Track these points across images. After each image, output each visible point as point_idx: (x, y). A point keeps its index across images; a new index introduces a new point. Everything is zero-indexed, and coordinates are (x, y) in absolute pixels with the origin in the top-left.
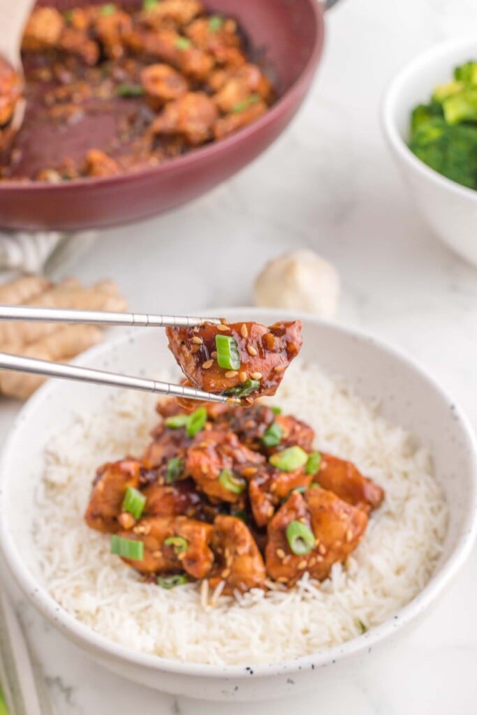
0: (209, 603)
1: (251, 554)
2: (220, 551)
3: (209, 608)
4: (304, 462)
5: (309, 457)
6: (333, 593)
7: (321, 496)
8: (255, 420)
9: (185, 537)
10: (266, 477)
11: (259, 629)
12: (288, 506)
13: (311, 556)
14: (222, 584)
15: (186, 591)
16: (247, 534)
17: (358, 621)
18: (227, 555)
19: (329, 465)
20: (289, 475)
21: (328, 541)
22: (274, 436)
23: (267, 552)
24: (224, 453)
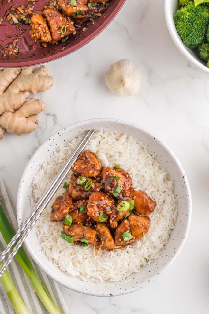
0: (96, 254)
1: (110, 241)
2: (99, 237)
3: (96, 257)
4: (129, 208)
5: (130, 204)
6: (137, 249)
7: (134, 221)
8: (110, 186)
9: (88, 239)
10: (115, 216)
11: (113, 267)
12: (123, 226)
13: (130, 240)
14: (100, 248)
15: (88, 249)
16: (109, 234)
17: (145, 259)
18: (102, 239)
19: (137, 197)
20: (123, 213)
21: (137, 235)
22: (118, 193)
23: (115, 239)
24: (100, 207)
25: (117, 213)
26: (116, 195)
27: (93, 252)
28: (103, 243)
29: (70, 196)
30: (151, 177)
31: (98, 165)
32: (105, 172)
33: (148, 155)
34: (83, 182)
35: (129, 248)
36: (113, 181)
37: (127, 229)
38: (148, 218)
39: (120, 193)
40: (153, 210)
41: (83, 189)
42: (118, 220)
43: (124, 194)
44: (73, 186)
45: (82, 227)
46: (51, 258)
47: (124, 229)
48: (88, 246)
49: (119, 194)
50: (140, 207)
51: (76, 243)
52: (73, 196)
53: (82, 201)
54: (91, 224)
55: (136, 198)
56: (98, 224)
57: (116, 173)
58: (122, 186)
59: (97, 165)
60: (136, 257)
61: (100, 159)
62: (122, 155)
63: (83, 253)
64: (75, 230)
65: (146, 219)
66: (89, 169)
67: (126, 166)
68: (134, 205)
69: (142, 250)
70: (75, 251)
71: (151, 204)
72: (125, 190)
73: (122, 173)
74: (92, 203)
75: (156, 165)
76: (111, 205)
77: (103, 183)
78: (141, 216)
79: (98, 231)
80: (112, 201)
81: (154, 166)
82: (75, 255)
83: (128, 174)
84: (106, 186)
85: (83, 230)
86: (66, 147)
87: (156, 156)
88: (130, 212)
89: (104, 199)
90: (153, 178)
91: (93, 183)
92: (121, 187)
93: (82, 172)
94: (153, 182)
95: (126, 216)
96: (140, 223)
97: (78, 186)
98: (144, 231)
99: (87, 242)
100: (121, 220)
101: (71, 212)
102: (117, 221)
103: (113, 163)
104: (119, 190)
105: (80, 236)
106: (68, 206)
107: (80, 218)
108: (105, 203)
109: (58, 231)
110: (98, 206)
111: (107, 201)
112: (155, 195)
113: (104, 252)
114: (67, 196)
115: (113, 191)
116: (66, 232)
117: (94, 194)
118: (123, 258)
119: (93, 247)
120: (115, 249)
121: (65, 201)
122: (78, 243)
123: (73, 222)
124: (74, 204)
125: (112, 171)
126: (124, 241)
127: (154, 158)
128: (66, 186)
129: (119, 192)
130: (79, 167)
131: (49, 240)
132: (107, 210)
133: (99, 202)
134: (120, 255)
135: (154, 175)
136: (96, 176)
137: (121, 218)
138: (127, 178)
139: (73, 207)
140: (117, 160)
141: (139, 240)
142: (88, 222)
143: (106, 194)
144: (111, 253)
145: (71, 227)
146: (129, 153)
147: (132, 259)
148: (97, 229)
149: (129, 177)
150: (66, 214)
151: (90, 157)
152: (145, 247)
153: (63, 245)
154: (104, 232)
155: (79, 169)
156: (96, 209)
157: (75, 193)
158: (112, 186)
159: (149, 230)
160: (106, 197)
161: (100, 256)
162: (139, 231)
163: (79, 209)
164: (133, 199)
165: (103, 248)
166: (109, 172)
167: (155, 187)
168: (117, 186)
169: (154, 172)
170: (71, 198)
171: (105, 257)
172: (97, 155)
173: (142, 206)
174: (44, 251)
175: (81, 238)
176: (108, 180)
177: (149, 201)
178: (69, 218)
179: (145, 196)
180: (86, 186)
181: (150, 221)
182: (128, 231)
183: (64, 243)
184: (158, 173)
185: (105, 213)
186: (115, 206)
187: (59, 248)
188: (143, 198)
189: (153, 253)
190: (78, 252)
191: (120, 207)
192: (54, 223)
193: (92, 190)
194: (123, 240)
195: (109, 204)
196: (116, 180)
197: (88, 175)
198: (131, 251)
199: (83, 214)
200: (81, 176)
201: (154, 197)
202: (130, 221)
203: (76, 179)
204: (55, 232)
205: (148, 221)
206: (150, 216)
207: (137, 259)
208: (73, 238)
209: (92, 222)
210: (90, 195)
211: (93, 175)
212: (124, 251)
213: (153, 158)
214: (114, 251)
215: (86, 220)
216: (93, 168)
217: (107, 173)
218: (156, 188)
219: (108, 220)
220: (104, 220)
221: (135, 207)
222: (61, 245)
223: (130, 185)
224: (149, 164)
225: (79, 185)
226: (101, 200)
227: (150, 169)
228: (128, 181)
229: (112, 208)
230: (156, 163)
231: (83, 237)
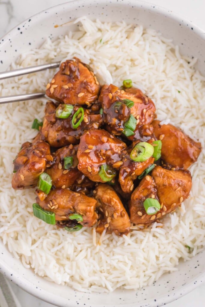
0: (98, 242)
1: (122, 216)
2: (102, 210)
3: (98, 247)
4: (152, 154)
5: (154, 147)
6: (172, 229)
7: (163, 177)
8: (117, 118)
9: (81, 214)
10: (129, 170)
11: (130, 263)
12: (143, 188)
13: (158, 212)
14: (105, 231)
15: (82, 233)
16: (119, 204)
17: (186, 246)
18: (107, 215)
19: (165, 136)
20: (142, 164)
21: (169, 203)
22: (131, 129)
23: (131, 213)
24: (101, 155)
26: (128, 133)
27: (91, 239)
28: (109, 220)
29: (46, 141)
30: (189, 101)
31: (93, 83)
32: (107, 93)
33: (182, 61)
34: (67, 114)
35: (156, 227)
36: (122, 108)
37: (152, 192)
38: (188, 172)
39: (136, 130)
40: (196, 159)
41: (68, 126)
42: (135, 178)
43: (143, 131)
44: (51, 122)
45: (69, 193)
46: (18, 254)
47: (146, 193)
48: (84, 228)
49: (134, 131)
50: (172, 154)
51: (62, 225)
52: (50, 140)
53: (67, 148)
54: (85, 189)
55: (164, 138)
56: (99, 187)
57: (127, 96)
58: (138, 117)
59: (91, 82)
60: (169, 243)
61: (97, 73)
62: (136, 63)
63: (75, 243)
64: (58, 200)
65: (184, 175)
66: (77, 90)
67: (144, 83)
68: (161, 150)
69: (181, 231)
70: (59, 239)
71: (191, 147)
72: (144, 124)
73: (137, 94)
74: (86, 148)
75: (197, 79)
76: (119, 152)
77: (103, 113)
78: (174, 169)
79: (100, 200)
80: (121, 145)
81: (194, 81)
82: (61, 246)
83: (147, 97)
84: (109, 118)
85: (73, 199)
86: (34, 54)
87: (197, 63)
88: (155, 162)
89: (108, 141)
90: (194, 102)
91: (86, 115)
92: (137, 119)
93: (65, 95)
94: (194, 110)
95: (149, 170)
96: (174, 180)
97: (58, 121)
98: (182, 194)
99: (80, 219)
100: (139, 178)
101: (49, 169)
102: (132, 179)
103: (121, 80)
104: (133, 124)
105: (67, 211)
106: (44, 157)
107: (66, 177)
108: (109, 148)
109: (27, 206)
110: (97, 154)
111: (113, 145)
112: (198, 132)
113: (111, 238)
114: (41, 141)
115: (122, 127)
116: (42, 204)
117: (88, 133)
118: (148, 247)
119: (93, 229)
120: (132, 230)
121: (37, 148)
122: (65, 225)
123: (52, 186)
124: (54, 153)
125: (119, 91)
126: (147, 214)
127: (193, 68)
128: (37, 125)
129: (134, 127)
130: (58, 88)
131: (12, 222)
132: (113, 160)
133: (99, 146)
134: (141, 241)
135: (195, 98)
136: (90, 103)
137: (139, 173)
138: (147, 103)
139: (51, 158)
140: (128, 73)
141: (175, 213)
142: (80, 186)
143: (111, 133)
144: (124, 239)
145: (52, 194)
146: (149, 60)
147: (162, 247)
148: (96, 197)
149: (150, 102)
150: (39, 171)
151: (78, 69)
152: (185, 224)
153: (37, 230)
154: (110, 201)
155: (60, 91)
156: (95, 159)
157: (54, 135)
158: (120, 116)
159: (191, 193)
160: (111, 138)
161: (105, 246)
162: (172, 196)
163: (62, 161)
164: (159, 139)
165: (109, 231)
166: (114, 94)
167: (197, 118)
168: (129, 117)
169: (195, 92)
170: (47, 144)
171: (115, 247)
172: (91, 66)
173: (176, 151)
174: (5, 242)
175: (69, 214)
176: (113, 107)
177: (188, 143)
178: (46, 179)
179: (179, 134)
180: (74, 120)
181: (191, 178)
182: (153, 196)
183: (38, 226)
184: (202, 93)
185: (110, 166)
186: (128, 152)
187: (30, 235)
188: (176, 137)
189: (201, 235)
190: (66, 240)
191: (137, 154)
192: (19, 192)
193: (84, 127)
194: (144, 212)
195: (116, 149)
196: (128, 107)
197: (75, 101)
198: (160, 234)
199: (71, 170)
200: (63, 103)
201: (196, 136)
202: (156, 178)
203: (55, 109)
204: (21, 207)
205: (187, 177)
206: (192, 169)
207: (173, 247)
208: (55, 214)
209: (87, 186)
210: (81, 135)
211: (84, 101)
212: (148, 234)
213: (191, 68)
214: (129, 234)
215: (76, 182)
216: (85, 88)
217: (111, 95)
218: (200, 120)
219: (117, 178)
220: (109, 178)
221: (163, 155)
222: (34, 231)
223: (152, 116)
224: (185, 79)
225: (61, 119)
226: (102, 143)
227: (187, 86)
228: (148, 108)
229: (122, 157)
230: (197, 75)
231: (72, 211)
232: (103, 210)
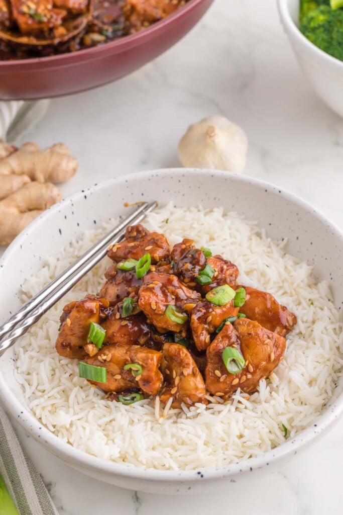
0: (162, 415)
1: (194, 374)
3: (162, 421)
4: (233, 297)
6: (261, 404)
7: (248, 326)
8: (191, 263)
9: (140, 363)
10: (204, 311)
11: (204, 436)
12: (222, 335)
13: (242, 374)
14: (171, 400)
16: (191, 358)
17: (281, 425)
18: (174, 375)
19: (251, 297)
20: (222, 310)
21: (256, 361)
22: (208, 276)
23: (207, 372)
24: (168, 292)
25: (208, 305)
26: (204, 279)
27: (153, 413)
28: (177, 382)
36: (197, 252)
37: (233, 343)
40: (291, 327)
41: (130, 277)
42: (212, 329)
44: (111, 276)
47: (225, 342)
51: (115, 395)
58: (216, 270)
64: (112, 352)
77: (175, 262)
84: (181, 265)
93: (130, 250)
97: (119, 273)
100: (217, 331)
101: (104, 320)
104: (210, 270)
107: (124, 330)
110: (164, 290)
111: (184, 287)
115: (197, 272)
119: (156, 400)
120: (208, 401)
127: (283, 249)
129: (212, 276)
130: (123, 247)
134: (220, 412)
141: (265, 382)
146: (230, 235)
152: (279, 396)
154: (178, 351)
156: (161, 296)
157: (112, 291)
158: (195, 261)
161: (171, 421)
165: (177, 401)
166: (187, 245)
169: (286, 267)
173: (264, 315)
179: (268, 295)
185: (180, 308)
189: (300, 412)
190: (119, 411)
195: (188, 293)
196: (204, 255)
197: (142, 255)
202: (239, 326)
218: (294, 297)
219: (188, 322)
220: (178, 317)
223: (234, 275)
225: (123, 271)
231: (129, 361)
232: (170, 372)
